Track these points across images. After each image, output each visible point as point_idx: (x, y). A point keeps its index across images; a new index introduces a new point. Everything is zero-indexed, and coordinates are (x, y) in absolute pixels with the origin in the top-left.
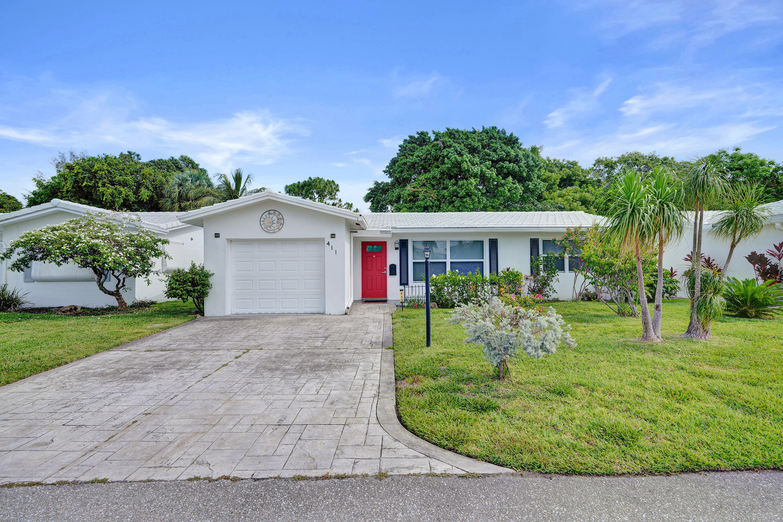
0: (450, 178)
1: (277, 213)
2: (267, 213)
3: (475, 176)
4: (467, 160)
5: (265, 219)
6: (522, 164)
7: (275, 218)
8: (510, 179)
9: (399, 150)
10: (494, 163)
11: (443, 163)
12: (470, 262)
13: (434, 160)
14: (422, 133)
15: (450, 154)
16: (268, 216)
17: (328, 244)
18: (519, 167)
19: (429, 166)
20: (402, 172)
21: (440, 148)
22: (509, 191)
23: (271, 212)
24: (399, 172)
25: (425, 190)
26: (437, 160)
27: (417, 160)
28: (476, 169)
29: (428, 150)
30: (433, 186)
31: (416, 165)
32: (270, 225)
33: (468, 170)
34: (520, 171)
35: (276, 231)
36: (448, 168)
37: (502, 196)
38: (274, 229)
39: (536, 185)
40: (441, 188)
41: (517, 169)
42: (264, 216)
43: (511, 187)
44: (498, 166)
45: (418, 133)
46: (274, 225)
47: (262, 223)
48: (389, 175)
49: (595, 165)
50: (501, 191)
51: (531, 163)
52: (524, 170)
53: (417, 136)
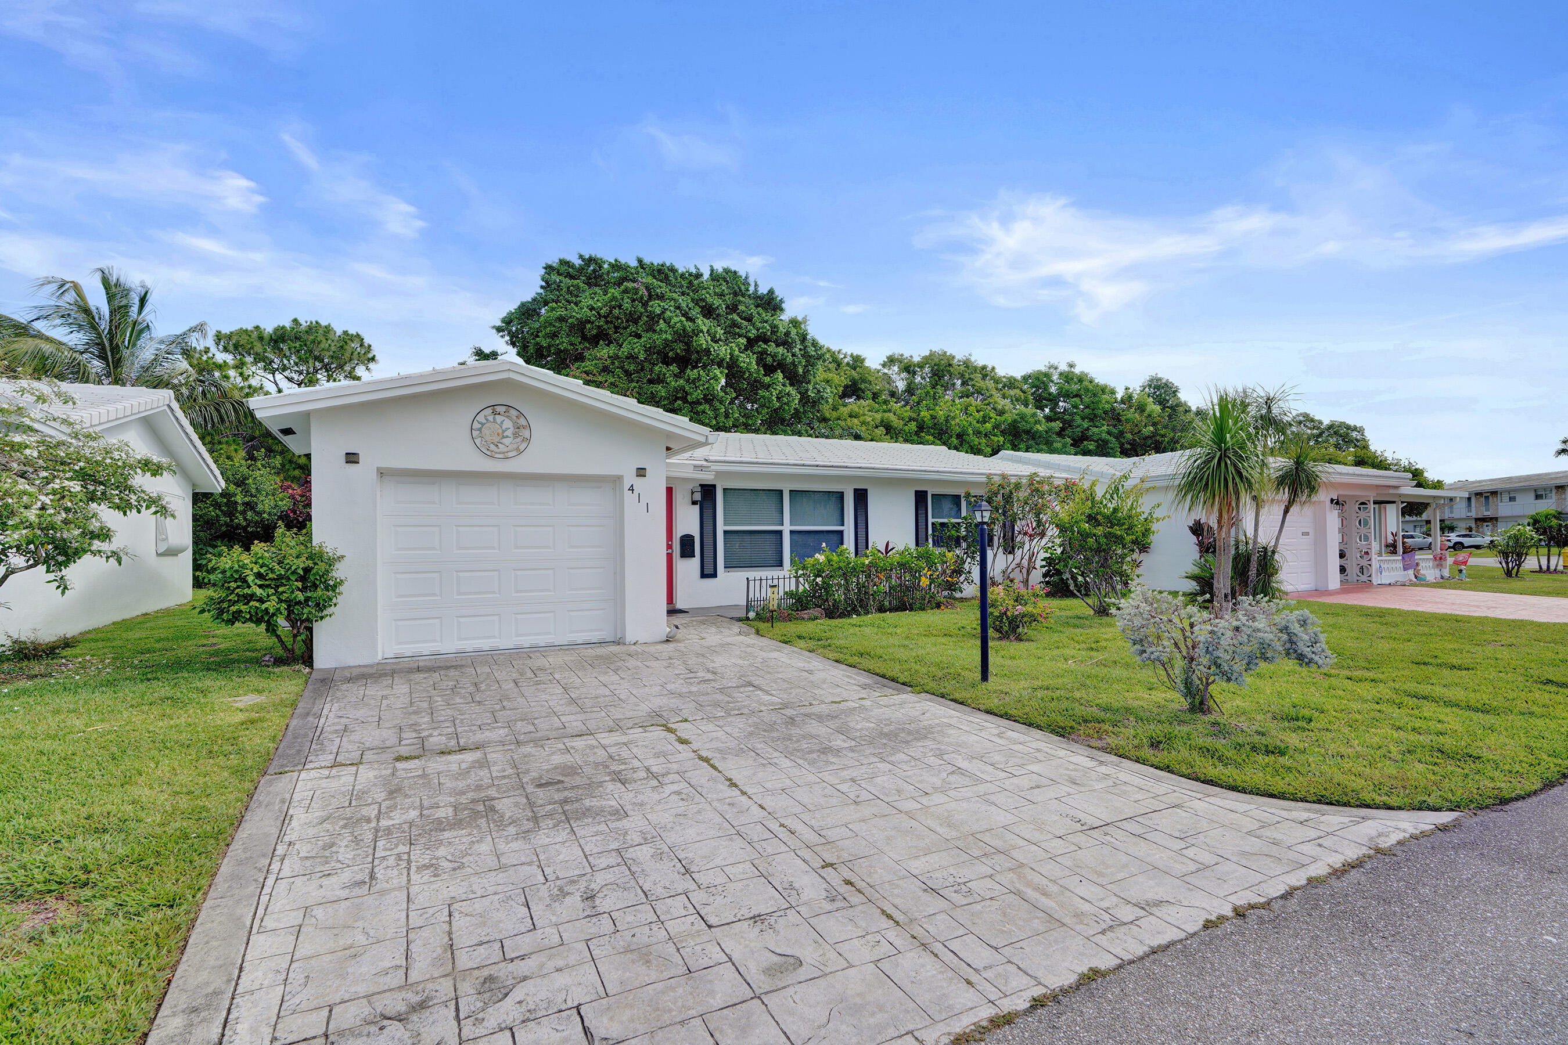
0: (667, 362)
1: (513, 412)
2: (490, 410)
3: (720, 365)
4: (705, 330)
5: (483, 424)
6: (796, 350)
7: (508, 424)
8: (779, 375)
9: (542, 287)
10: (751, 343)
11: (650, 329)
12: (822, 532)
13: (627, 321)
14: (591, 260)
15: (668, 313)
16: (491, 418)
17: (631, 489)
18: (793, 355)
19: (616, 332)
20: (554, 335)
21: (642, 298)
22: (778, 398)
23: (499, 409)
24: (547, 336)
25: (613, 380)
26: (636, 322)
27: (592, 315)
28: (723, 351)
29: (614, 298)
30: (628, 373)
31: (588, 326)
32: (496, 439)
33: (707, 352)
34: (793, 363)
35: (510, 454)
36: (666, 340)
37: (764, 405)
38: (506, 449)
39: (819, 391)
40: (645, 381)
41: (789, 359)
42: (481, 418)
43: (780, 392)
44: (756, 349)
45: (581, 257)
46: (506, 441)
47: (475, 433)
48: (507, 338)
49: (884, 366)
50: (763, 397)
51: (811, 351)
52: (800, 362)
53: (578, 262)
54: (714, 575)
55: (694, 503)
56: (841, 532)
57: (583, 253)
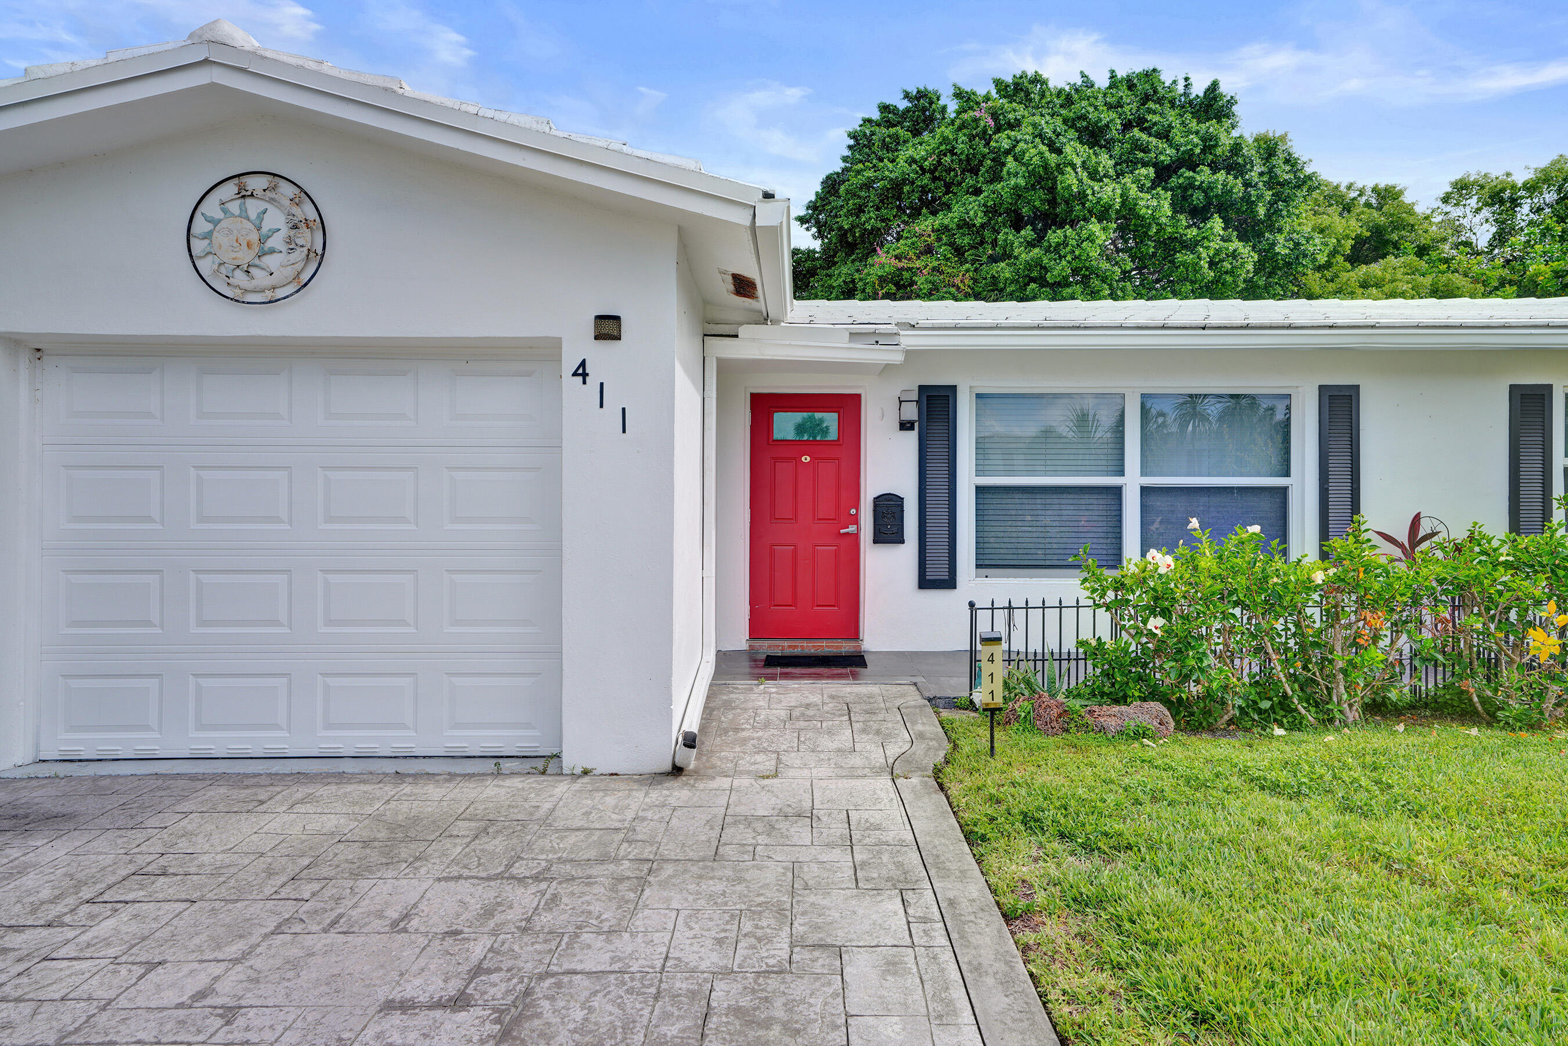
0: (1018, 225)
1: (287, 190)
2: (230, 190)
3: (1103, 216)
4: (1078, 161)
5: (216, 222)
6: (1254, 175)
7: (275, 220)
8: (1217, 224)
9: (850, 147)
10: (1163, 173)
11: (995, 177)
13: (963, 172)
14: (921, 95)
15: (1022, 145)
16: (234, 207)
17: (582, 372)
18: (1247, 184)
19: (947, 193)
20: (860, 210)
21: (985, 132)
22: (1212, 264)
23: (256, 184)
24: (849, 213)
25: (935, 264)
26: (975, 171)
27: (912, 173)
28: (1109, 192)
29: (945, 140)
30: (959, 251)
31: (906, 189)
32: (245, 257)
33: (1082, 196)
34: (1246, 199)
35: (280, 293)
36: (1016, 187)
37: (1186, 279)
38: (269, 281)
39: (1297, 244)
40: (984, 259)
41: (1238, 189)
42: (209, 205)
43: (1218, 252)
44: (1174, 181)
45: (907, 95)
46: (270, 261)
47: (198, 246)
48: (814, 230)
49: (1446, 200)
50: (1184, 264)
51: (1284, 174)
52: (1260, 197)
53: (903, 105)
54: (950, 583)
55: (905, 426)
56: (1284, 491)
57: (909, 90)
